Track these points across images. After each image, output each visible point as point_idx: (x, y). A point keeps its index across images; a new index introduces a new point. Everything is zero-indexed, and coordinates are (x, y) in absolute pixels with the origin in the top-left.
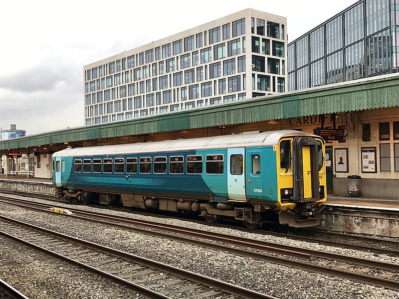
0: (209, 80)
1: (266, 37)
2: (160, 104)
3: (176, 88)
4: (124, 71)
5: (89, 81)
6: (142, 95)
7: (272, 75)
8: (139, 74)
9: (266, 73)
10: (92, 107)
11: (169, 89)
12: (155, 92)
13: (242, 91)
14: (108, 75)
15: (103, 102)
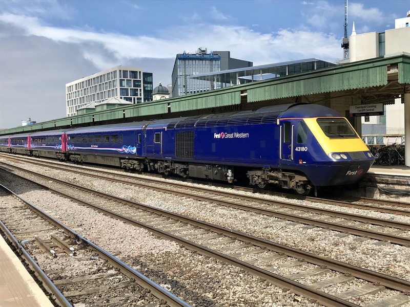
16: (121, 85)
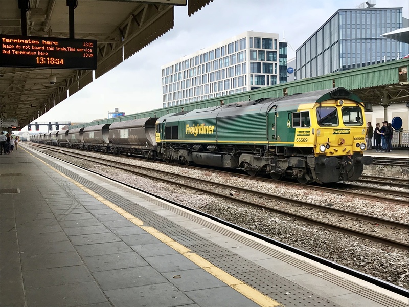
1: (261, 49)
2: (203, 94)
3: (211, 83)
4: (183, 71)
5: (164, 77)
6: (193, 87)
7: (266, 75)
8: (192, 72)
9: (262, 74)
10: (166, 95)
11: (207, 83)
13: (245, 86)
14: (175, 73)
15: (172, 92)
16: (252, 58)
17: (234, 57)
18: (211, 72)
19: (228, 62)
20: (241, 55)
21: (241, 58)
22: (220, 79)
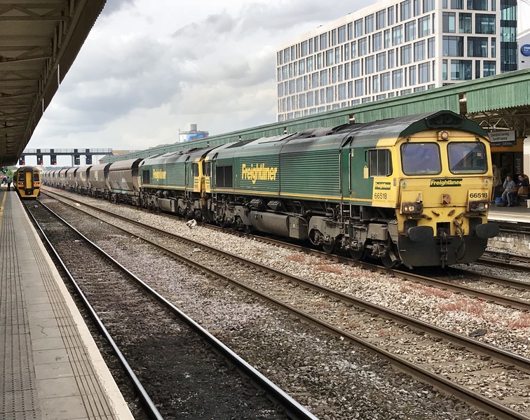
0: (400, 67)
1: (465, 10)
2: (352, 97)
3: (368, 76)
4: (316, 53)
5: (281, 66)
6: (334, 85)
7: (474, 59)
8: (332, 57)
9: (465, 58)
10: (284, 99)
11: (361, 77)
12: (347, 81)
13: (431, 82)
14: (301, 58)
15: (296, 94)
16: (445, 28)
17: (411, 27)
18: (368, 55)
19: (400, 37)
20: (425, 23)
21: (425, 28)
22: (384, 69)
